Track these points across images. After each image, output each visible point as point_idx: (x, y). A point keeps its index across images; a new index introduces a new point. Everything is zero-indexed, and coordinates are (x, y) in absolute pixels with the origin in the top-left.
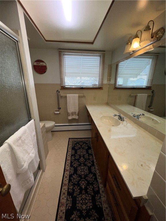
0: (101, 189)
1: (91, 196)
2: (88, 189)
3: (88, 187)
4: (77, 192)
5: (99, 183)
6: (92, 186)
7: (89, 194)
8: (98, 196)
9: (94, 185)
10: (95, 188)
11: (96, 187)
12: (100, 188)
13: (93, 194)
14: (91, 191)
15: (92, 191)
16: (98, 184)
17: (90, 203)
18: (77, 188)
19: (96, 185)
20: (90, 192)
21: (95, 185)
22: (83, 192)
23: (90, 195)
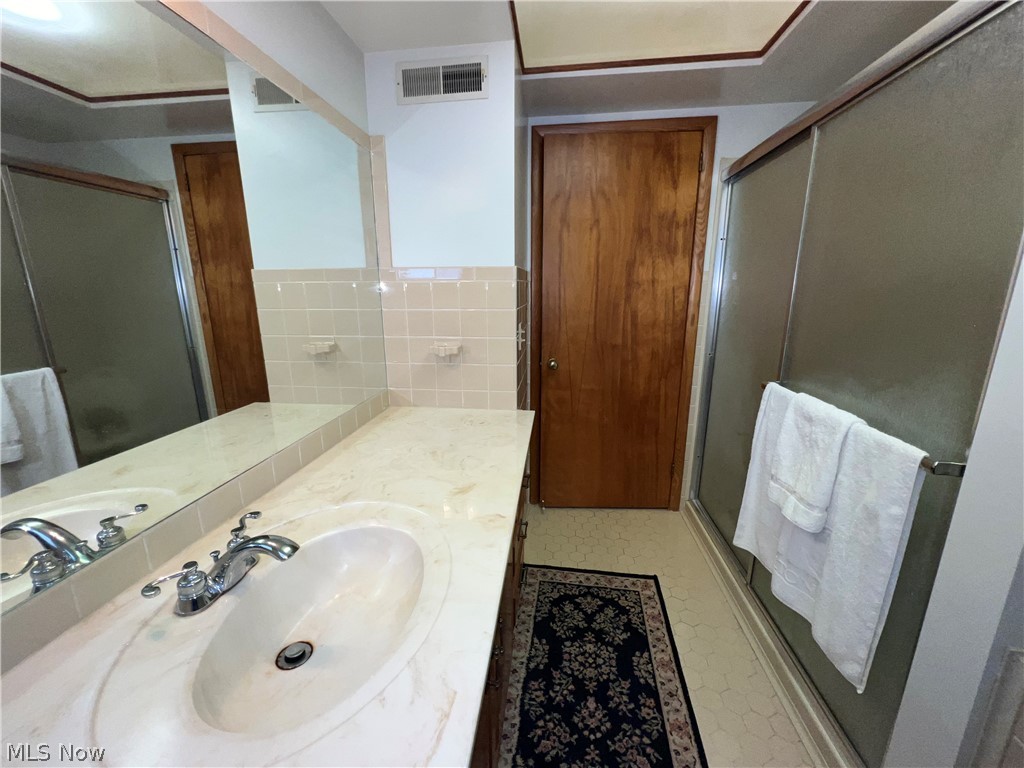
0: (518, 682)
1: (561, 669)
2: (571, 692)
3: (570, 698)
4: (618, 689)
5: (518, 704)
6: (551, 699)
7: (569, 676)
8: (538, 665)
9: (543, 699)
10: (540, 689)
11: (536, 690)
12: (520, 686)
13: (554, 672)
14: (560, 685)
15: (557, 681)
16: (522, 700)
17: (570, 654)
18: (620, 703)
19: (531, 699)
20: (564, 682)
21: (538, 700)
22: (592, 686)
23: (566, 673)
